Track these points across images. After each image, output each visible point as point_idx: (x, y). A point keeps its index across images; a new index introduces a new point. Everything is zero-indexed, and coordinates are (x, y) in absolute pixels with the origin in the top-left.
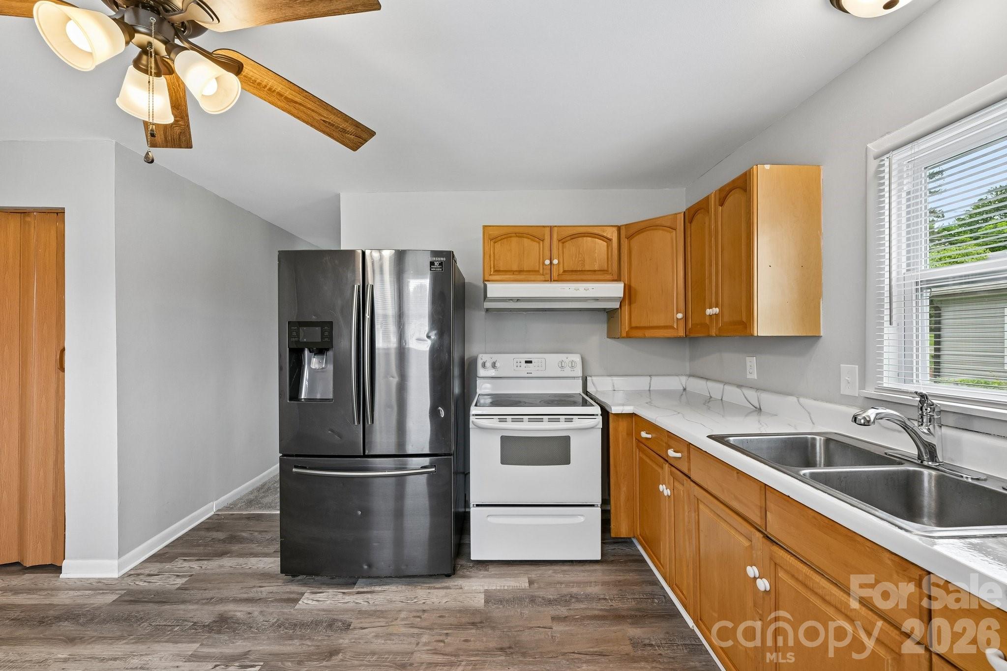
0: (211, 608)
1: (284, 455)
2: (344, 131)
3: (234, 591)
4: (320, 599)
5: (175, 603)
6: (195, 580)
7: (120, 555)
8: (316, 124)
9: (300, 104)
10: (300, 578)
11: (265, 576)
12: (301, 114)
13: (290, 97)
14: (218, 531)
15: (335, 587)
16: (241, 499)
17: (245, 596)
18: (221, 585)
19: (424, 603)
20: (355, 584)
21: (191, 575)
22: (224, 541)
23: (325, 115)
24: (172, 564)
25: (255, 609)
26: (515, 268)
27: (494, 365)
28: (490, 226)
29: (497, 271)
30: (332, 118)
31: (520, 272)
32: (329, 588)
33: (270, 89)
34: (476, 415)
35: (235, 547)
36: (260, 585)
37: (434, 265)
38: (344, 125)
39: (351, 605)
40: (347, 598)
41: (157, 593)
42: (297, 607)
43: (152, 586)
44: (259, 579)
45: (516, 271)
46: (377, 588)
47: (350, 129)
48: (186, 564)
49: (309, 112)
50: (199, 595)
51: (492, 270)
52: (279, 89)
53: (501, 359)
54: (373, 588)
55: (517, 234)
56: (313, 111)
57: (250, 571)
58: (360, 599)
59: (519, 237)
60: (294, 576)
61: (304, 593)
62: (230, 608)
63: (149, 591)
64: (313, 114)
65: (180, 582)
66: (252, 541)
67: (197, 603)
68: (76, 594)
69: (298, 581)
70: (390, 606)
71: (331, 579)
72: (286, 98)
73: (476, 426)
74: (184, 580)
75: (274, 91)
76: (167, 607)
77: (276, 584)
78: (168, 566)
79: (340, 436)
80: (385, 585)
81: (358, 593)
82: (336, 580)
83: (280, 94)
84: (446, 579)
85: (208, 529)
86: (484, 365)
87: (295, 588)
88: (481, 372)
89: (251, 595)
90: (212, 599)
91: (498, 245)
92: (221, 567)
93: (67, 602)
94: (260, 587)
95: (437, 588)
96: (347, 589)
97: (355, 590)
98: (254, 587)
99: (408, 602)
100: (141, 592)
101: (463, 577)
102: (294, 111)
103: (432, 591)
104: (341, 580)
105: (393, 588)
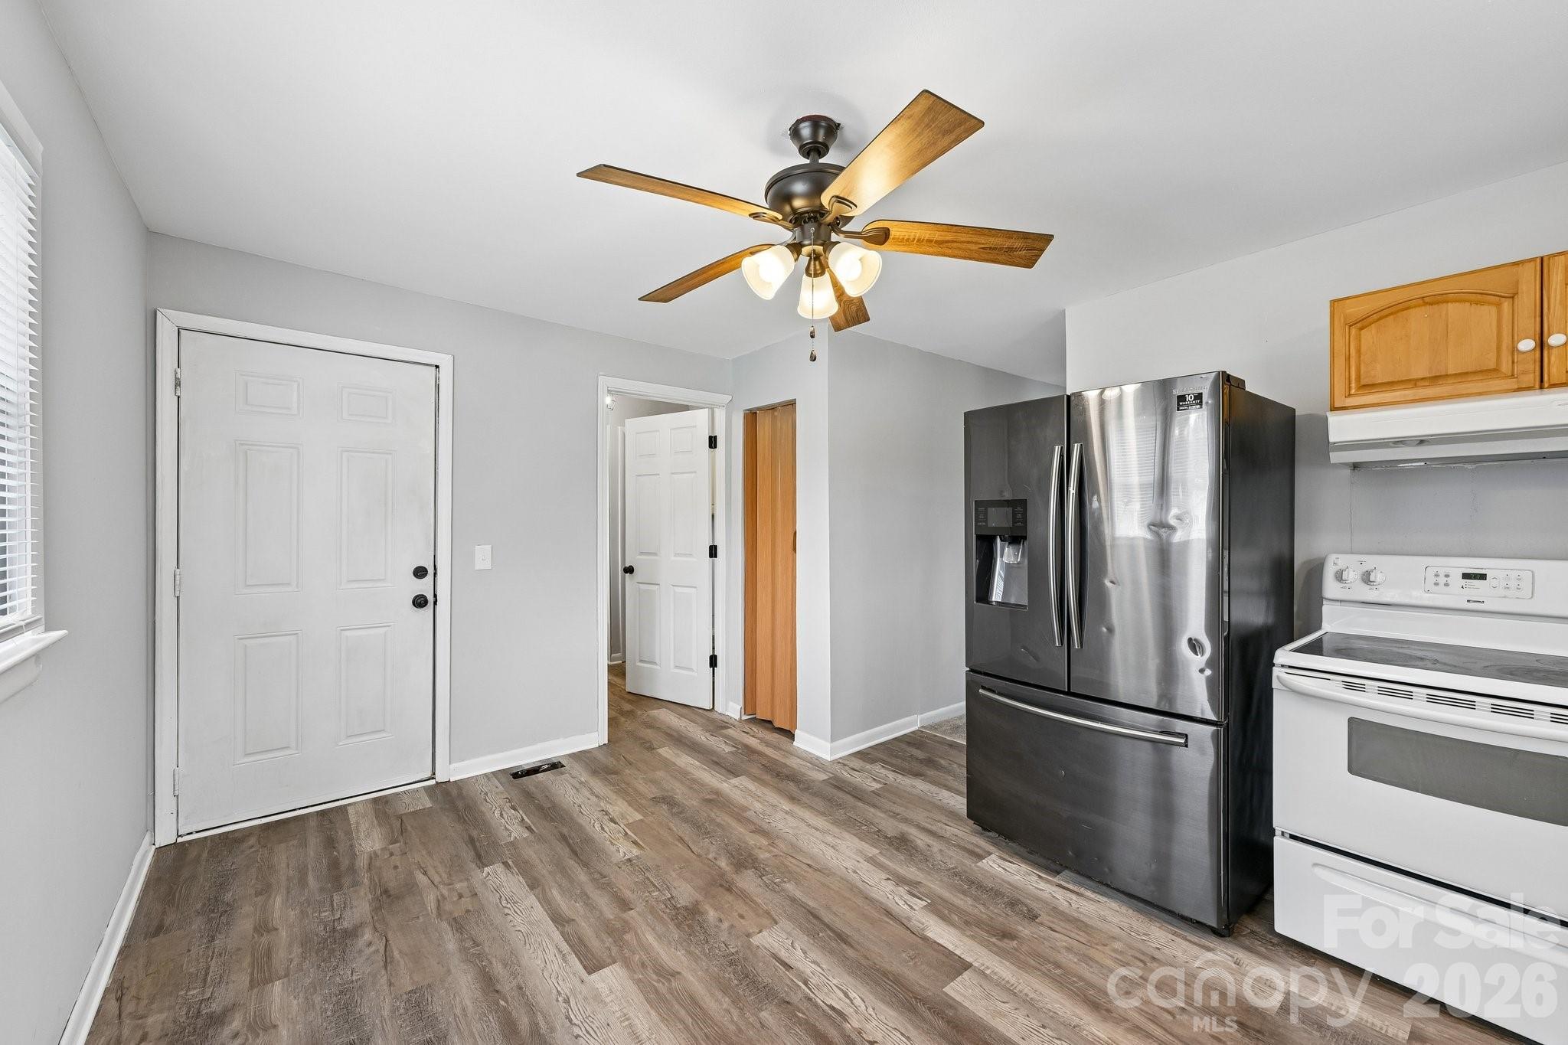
0: (896, 823)
1: (972, 670)
2: (1010, 249)
3: (920, 816)
4: (1008, 869)
5: (868, 804)
6: (888, 789)
7: (833, 739)
8: (976, 255)
9: (953, 242)
10: (990, 834)
11: (952, 814)
12: (957, 252)
13: (940, 238)
14: (917, 748)
15: (1031, 865)
16: (947, 721)
17: (929, 827)
18: (909, 805)
19: (1159, 949)
20: (1058, 873)
21: (886, 784)
22: (921, 761)
23: (983, 242)
24: (871, 766)
25: (936, 846)
26: (1418, 372)
27: (1366, 578)
28: (1348, 298)
29: (1367, 387)
30: (993, 241)
31: (1435, 379)
32: (1023, 862)
33: (919, 240)
34: (1290, 667)
35: (931, 772)
36: (947, 822)
37: (1186, 401)
38: (1008, 243)
39: (1045, 895)
40: (1042, 885)
41: (856, 788)
42: (979, 864)
43: (852, 780)
44: (946, 816)
45: (1422, 379)
46: (1089, 893)
47: (1017, 244)
48: (883, 771)
49: (964, 246)
50: (888, 805)
51: (1353, 385)
52: (927, 236)
53: (1385, 567)
54: (1082, 890)
55: (1427, 300)
56: (968, 242)
57: (939, 803)
58: (1059, 894)
59: (1431, 304)
60: (984, 829)
61: (992, 854)
62: (913, 832)
63: (850, 783)
64: (969, 246)
65: (876, 786)
66: (949, 772)
67: (885, 812)
68: (801, 763)
69: (988, 837)
70: (1099, 924)
71: (1029, 853)
72: (936, 242)
73: (1286, 687)
74: (879, 786)
75: (923, 239)
76: (860, 804)
77: (964, 830)
78: (868, 766)
79: (1037, 659)
80: (1101, 895)
81: (1059, 886)
82: (1032, 857)
83: (929, 241)
84: (1213, 938)
85: (909, 744)
86: (1339, 577)
87: (981, 842)
88: (1331, 588)
89: (934, 828)
90: (898, 814)
91: (1369, 336)
92: (914, 787)
93: (795, 766)
94: (946, 824)
95: (1190, 942)
96: (1045, 874)
97: (1055, 880)
98: (939, 821)
99: (1132, 933)
100: (844, 781)
101: (1250, 950)
102: (949, 251)
103: (1179, 940)
104: (1041, 860)
105: (1114, 905)
